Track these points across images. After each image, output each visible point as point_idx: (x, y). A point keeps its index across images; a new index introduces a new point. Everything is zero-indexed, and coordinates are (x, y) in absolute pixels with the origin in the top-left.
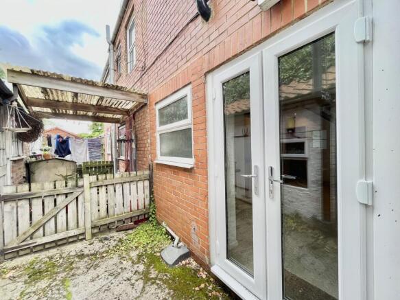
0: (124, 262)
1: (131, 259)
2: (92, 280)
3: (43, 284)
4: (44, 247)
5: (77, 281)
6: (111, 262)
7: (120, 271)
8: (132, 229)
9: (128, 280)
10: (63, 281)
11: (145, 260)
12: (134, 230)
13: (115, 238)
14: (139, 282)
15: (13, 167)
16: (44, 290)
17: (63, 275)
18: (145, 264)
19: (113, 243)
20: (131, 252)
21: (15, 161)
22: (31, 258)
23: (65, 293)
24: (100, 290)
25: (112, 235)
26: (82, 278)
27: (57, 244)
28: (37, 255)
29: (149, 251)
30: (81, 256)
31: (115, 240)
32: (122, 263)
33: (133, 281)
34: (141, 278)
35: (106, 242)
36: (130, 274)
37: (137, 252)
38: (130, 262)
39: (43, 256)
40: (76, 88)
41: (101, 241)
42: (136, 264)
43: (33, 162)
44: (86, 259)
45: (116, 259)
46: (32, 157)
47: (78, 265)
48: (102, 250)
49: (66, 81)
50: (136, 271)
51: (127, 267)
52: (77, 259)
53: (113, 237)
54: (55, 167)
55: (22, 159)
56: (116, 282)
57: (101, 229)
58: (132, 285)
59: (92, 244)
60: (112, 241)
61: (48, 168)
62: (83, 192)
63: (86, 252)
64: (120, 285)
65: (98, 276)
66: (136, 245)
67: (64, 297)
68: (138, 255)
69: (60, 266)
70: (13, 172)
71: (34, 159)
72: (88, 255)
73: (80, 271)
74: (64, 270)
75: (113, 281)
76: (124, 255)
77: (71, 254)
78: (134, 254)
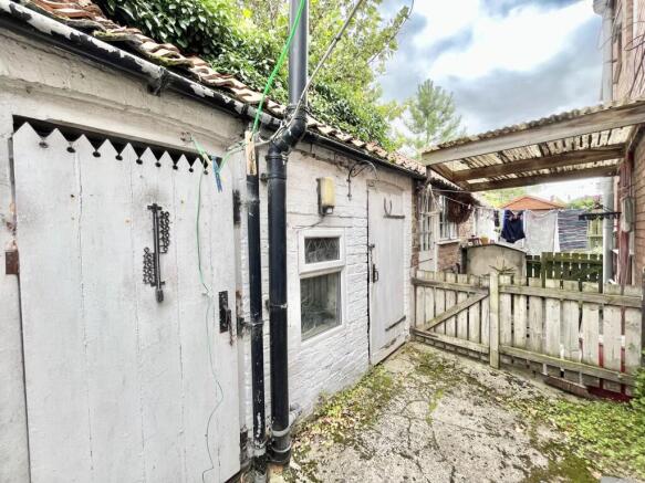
0: (518, 430)
1: (532, 434)
2: (462, 413)
3: (425, 379)
4: (444, 347)
5: (449, 400)
6: (500, 413)
7: (502, 433)
8: (580, 396)
9: (504, 453)
10: (439, 390)
11: (559, 459)
12: (584, 402)
13: (535, 390)
14: (517, 471)
15: (440, 252)
16: (422, 384)
17: (442, 383)
18: (552, 462)
19: (524, 393)
20: (544, 427)
21: (442, 246)
22: (432, 350)
23: (432, 401)
24: (462, 428)
25: (532, 382)
26: (456, 400)
27: (456, 350)
28: (437, 351)
29: (580, 454)
30: (472, 379)
31: (530, 393)
32: (514, 428)
33: (508, 462)
34: (526, 473)
35: (516, 386)
36: (513, 450)
37: (555, 436)
38: (528, 438)
39: (442, 355)
40: (488, 146)
41: (509, 380)
42: (535, 447)
43: (470, 247)
44: (475, 387)
45: (510, 416)
46: (470, 240)
47: (462, 386)
48: (500, 391)
49: (476, 142)
50: (526, 457)
51: (517, 439)
52: (465, 380)
53: (532, 386)
54: (494, 256)
55: (457, 243)
56: (486, 439)
57: (515, 363)
58: (505, 465)
59: (495, 375)
60: (526, 391)
61: (485, 257)
62: (489, 295)
63: (481, 380)
64: (487, 448)
65: (471, 415)
66: (562, 424)
67: (430, 403)
68: (551, 440)
69: (446, 374)
70: (440, 257)
71: (470, 244)
72: (480, 385)
73: (458, 394)
74: (447, 381)
75: (484, 435)
76: (527, 421)
77: (465, 370)
78: (545, 434)
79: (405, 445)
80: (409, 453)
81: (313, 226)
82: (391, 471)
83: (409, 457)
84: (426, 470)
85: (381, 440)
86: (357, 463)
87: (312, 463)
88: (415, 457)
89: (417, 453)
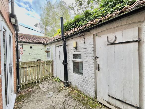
79: (67, 103)
80: (64, 103)
81: (74, 52)
82: (61, 99)
83: (63, 103)
84: (59, 105)
85: (69, 99)
86: (64, 94)
87: (66, 90)
88: (63, 104)
89: (64, 105)
